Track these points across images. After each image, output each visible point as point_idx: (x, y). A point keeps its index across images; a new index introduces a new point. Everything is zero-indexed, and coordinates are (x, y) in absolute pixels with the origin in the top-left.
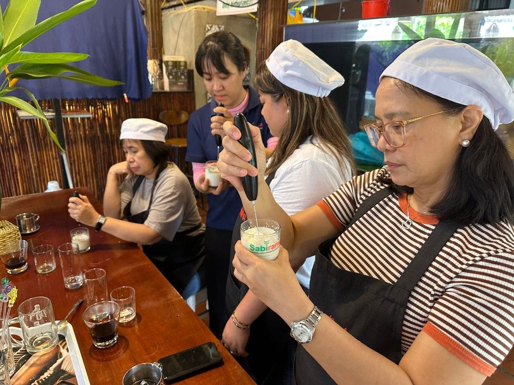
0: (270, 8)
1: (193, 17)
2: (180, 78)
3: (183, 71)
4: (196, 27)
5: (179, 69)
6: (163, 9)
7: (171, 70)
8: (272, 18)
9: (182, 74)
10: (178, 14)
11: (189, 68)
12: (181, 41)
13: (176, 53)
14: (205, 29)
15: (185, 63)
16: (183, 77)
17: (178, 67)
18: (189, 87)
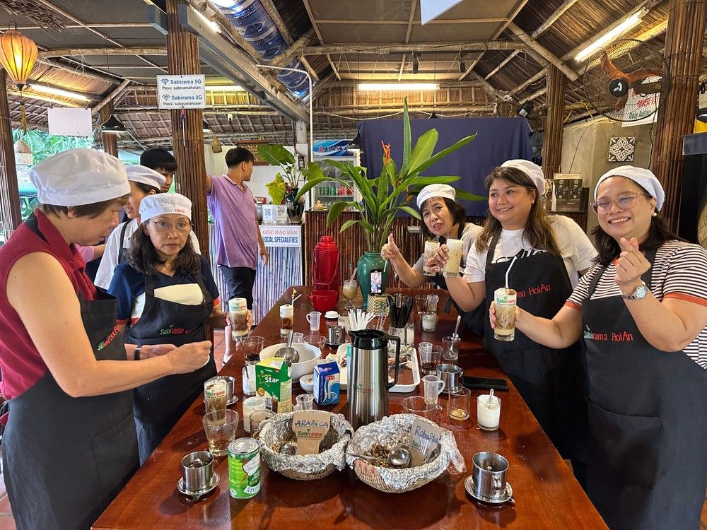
0: (669, 118)
1: (595, 131)
2: (572, 197)
3: (577, 189)
4: (597, 141)
5: (572, 188)
6: (565, 124)
7: (562, 189)
8: (671, 129)
9: (574, 193)
10: (580, 129)
11: (584, 186)
12: (579, 157)
13: (573, 170)
14: (609, 142)
15: (581, 181)
16: (575, 196)
17: (570, 185)
18: (581, 208)
